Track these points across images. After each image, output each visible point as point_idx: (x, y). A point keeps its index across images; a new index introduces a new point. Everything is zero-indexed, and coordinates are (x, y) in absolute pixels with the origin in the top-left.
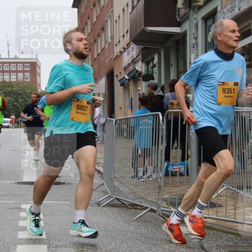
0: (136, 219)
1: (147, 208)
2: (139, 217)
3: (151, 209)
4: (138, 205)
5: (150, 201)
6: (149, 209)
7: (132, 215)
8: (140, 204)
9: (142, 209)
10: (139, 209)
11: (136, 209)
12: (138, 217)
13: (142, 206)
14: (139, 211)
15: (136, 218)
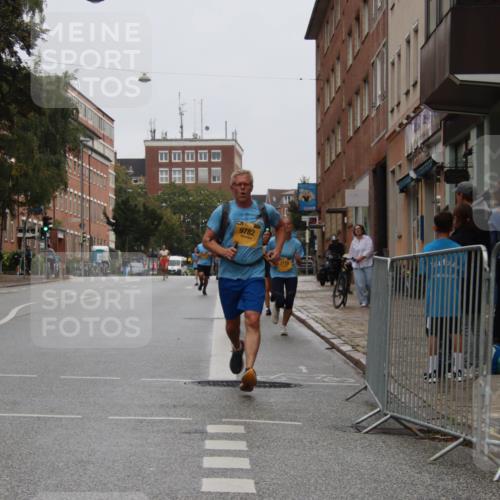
0: (435, 460)
1: (456, 438)
2: (441, 456)
3: (465, 440)
4: (438, 432)
5: (464, 425)
6: (461, 439)
7: (425, 451)
8: (442, 429)
9: (447, 441)
10: (440, 440)
11: (434, 439)
12: (437, 455)
13: (445, 434)
14: (439, 445)
15: (435, 457)
